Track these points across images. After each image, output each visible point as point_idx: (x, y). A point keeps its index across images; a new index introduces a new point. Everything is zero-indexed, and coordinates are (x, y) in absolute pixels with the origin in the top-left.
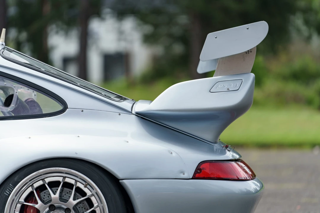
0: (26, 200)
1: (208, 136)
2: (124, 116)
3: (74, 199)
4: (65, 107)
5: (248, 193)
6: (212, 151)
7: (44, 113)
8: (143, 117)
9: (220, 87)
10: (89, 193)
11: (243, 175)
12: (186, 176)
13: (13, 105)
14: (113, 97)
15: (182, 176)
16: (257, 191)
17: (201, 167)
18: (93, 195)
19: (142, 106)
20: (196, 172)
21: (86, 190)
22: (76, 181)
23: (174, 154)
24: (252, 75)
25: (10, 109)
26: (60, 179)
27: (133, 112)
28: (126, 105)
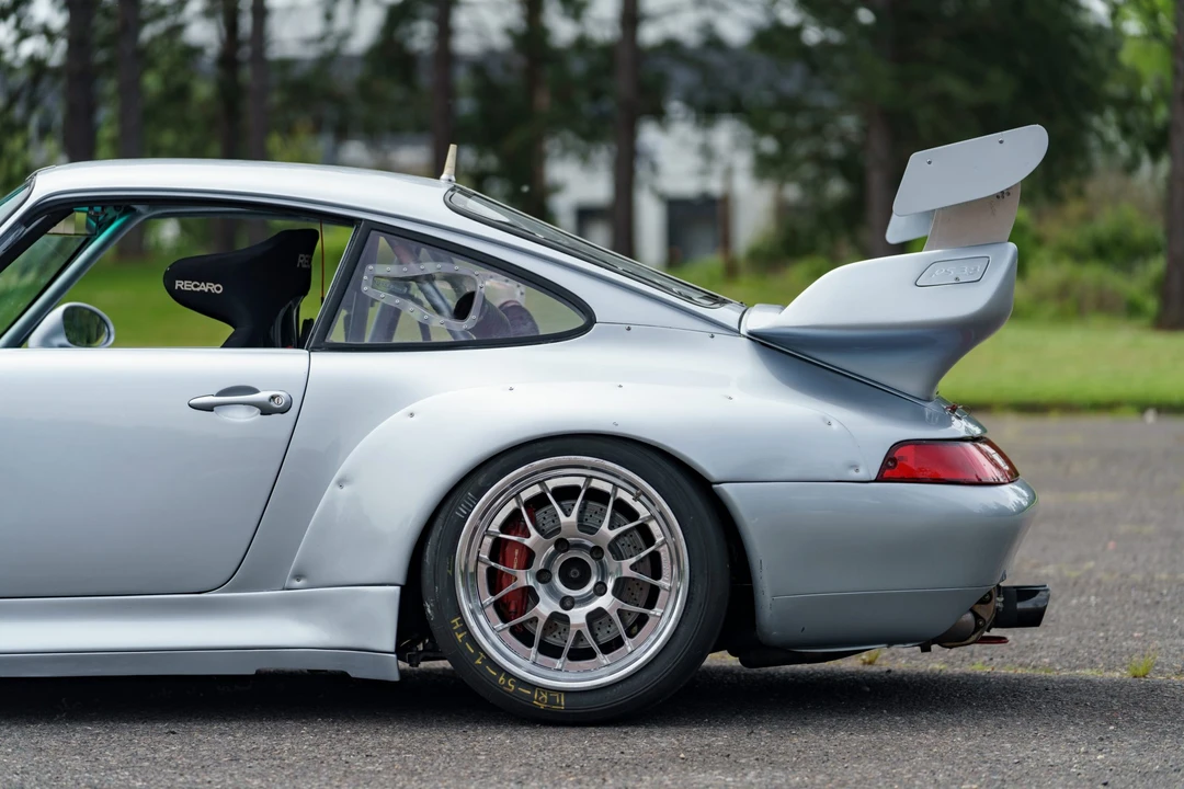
0: (504, 528)
1: (911, 384)
2: (723, 339)
3: (611, 527)
4: (590, 320)
5: (1002, 513)
6: (920, 418)
7: (542, 333)
8: (765, 342)
9: (938, 273)
10: (643, 512)
11: (991, 472)
12: (862, 474)
13: (473, 317)
14: (696, 297)
15: (853, 475)
16: (1022, 510)
17: (896, 455)
18: (652, 517)
19: (762, 318)
20: (884, 466)
21: (637, 506)
22: (616, 486)
23: (835, 426)
24: (1012, 247)
25: (466, 324)
26: (580, 482)
27: (743, 331)
28: (728, 314)
